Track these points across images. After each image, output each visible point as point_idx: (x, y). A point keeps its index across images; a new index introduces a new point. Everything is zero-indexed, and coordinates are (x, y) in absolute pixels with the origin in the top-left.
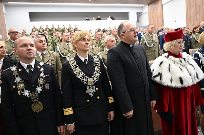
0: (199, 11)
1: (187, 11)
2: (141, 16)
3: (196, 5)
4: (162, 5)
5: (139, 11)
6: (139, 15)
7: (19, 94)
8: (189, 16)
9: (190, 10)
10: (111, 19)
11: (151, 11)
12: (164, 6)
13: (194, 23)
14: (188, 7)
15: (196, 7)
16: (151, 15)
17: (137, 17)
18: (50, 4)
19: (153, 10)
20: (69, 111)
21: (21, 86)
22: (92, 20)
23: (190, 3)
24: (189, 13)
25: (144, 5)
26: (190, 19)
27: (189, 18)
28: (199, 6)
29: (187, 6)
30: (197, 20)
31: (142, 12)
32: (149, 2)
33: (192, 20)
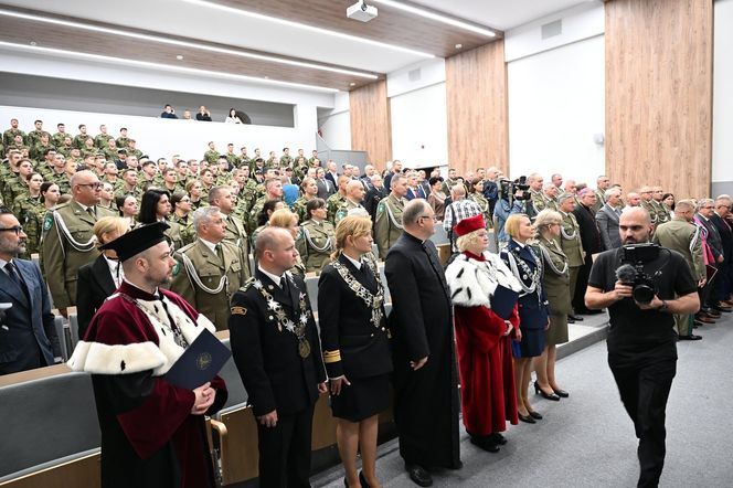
0: (478, 131)
1: (450, 125)
2: (330, 119)
3: (470, 114)
4: (389, 99)
5: (325, 104)
6: (323, 115)
7: (280, 328)
8: (454, 138)
9: (457, 124)
10: (238, 120)
11: (359, 111)
12: (392, 100)
13: (466, 158)
14: (453, 116)
15: (470, 119)
16: (359, 120)
17: (318, 120)
18: (33, 48)
19: (363, 106)
20: (336, 356)
21: (281, 315)
22: (185, 118)
23: (456, 105)
24: (453, 131)
25: (337, 91)
26: (457, 146)
27: (454, 144)
28: (478, 118)
29: (449, 114)
30: (473, 150)
31: (332, 109)
32: (353, 84)
33: (462, 149)
